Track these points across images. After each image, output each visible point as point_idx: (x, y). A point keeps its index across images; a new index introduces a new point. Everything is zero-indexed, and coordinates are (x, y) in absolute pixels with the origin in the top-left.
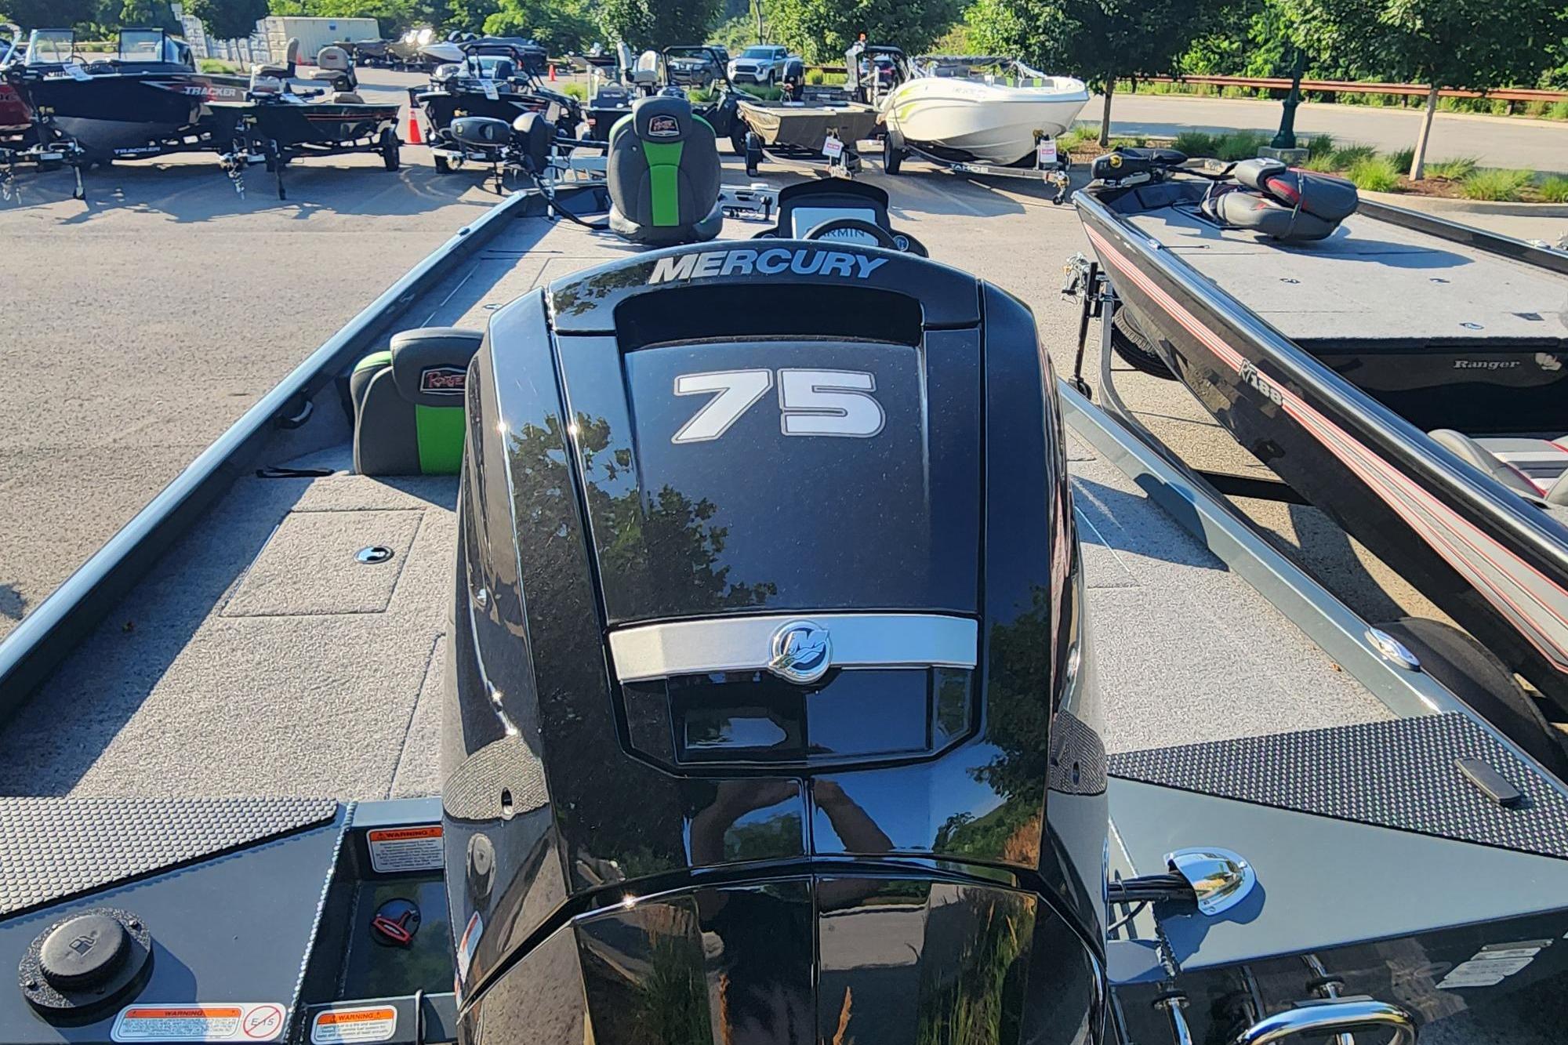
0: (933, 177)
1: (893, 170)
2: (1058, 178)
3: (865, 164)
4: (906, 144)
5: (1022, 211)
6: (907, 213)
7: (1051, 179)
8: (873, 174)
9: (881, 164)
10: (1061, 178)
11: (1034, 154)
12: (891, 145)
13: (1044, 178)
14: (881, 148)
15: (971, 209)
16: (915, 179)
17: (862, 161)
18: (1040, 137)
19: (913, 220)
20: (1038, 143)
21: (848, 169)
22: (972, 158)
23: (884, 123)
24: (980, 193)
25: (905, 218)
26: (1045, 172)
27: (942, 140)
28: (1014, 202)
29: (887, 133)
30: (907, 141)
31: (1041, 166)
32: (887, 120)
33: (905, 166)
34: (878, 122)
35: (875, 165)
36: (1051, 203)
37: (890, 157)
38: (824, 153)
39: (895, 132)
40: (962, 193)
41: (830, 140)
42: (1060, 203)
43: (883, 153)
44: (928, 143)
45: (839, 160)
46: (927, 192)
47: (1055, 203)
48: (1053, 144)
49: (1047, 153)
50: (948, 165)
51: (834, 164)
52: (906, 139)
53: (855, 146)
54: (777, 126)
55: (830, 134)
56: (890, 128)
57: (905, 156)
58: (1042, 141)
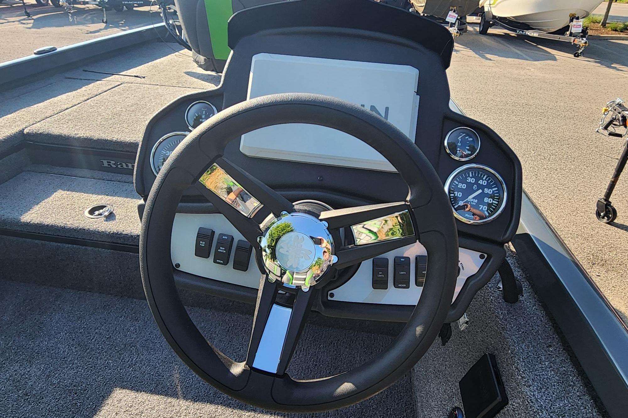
0: (505, 37)
1: (483, 32)
2: (581, 42)
3: (469, 28)
4: (493, 19)
5: (554, 59)
6: (488, 56)
7: (576, 42)
8: (473, 34)
9: (478, 29)
10: (583, 42)
11: (567, 28)
12: (485, 19)
13: (572, 41)
14: (479, 21)
15: (525, 56)
16: (496, 38)
17: (468, 27)
18: (573, 18)
19: (490, 60)
20: (571, 21)
21: (458, 29)
22: (529, 27)
23: (483, 7)
24: (532, 48)
25: (487, 59)
26: (573, 38)
27: (513, 17)
28: (550, 53)
29: (484, 12)
30: (494, 17)
31: (571, 34)
32: (485, 5)
33: (490, 31)
34: (480, 6)
35: (475, 30)
36: (572, 56)
37: (483, 25)
38: (447, 20)
39: (488, 12)
40: (520, 46)
41: (451, 13)
42: (578, 56)
43: (480, 24)
44: (505, 18)
45: (455, 24)
46: (501, 45)
47: (575, 56)
48: (581, 22)
49: (576, 27)
50: (515, 31)
51: (451, 26)
52: (493, 16)
53: (466, 19)
54: (424, 4)
55: (452, 10)
56: (486, 9)
57: (491, 26)
58: (574, 20)
